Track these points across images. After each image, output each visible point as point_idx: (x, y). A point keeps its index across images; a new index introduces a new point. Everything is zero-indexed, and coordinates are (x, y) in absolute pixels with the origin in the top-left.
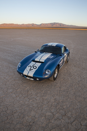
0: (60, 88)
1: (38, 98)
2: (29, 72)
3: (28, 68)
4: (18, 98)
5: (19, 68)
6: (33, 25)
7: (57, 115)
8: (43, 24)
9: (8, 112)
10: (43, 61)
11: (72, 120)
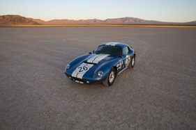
0: (115, 94)
1: (86, 102)
2: (79, 73)
3: (78, 70)
4: (63, 101)
5: (67, 69)
6: (95, 20)
7: (104, 118)
8: (110, 19)
9: (51, 112)
10: (97, 63)
11: (121, 122)
